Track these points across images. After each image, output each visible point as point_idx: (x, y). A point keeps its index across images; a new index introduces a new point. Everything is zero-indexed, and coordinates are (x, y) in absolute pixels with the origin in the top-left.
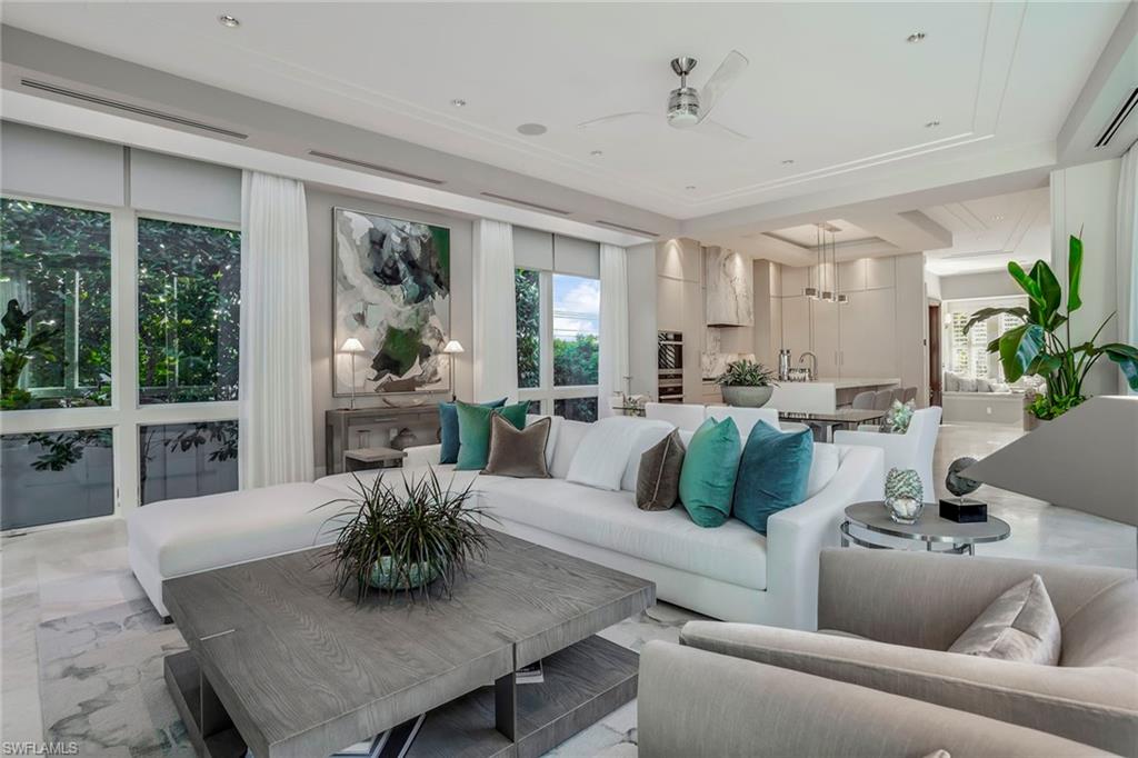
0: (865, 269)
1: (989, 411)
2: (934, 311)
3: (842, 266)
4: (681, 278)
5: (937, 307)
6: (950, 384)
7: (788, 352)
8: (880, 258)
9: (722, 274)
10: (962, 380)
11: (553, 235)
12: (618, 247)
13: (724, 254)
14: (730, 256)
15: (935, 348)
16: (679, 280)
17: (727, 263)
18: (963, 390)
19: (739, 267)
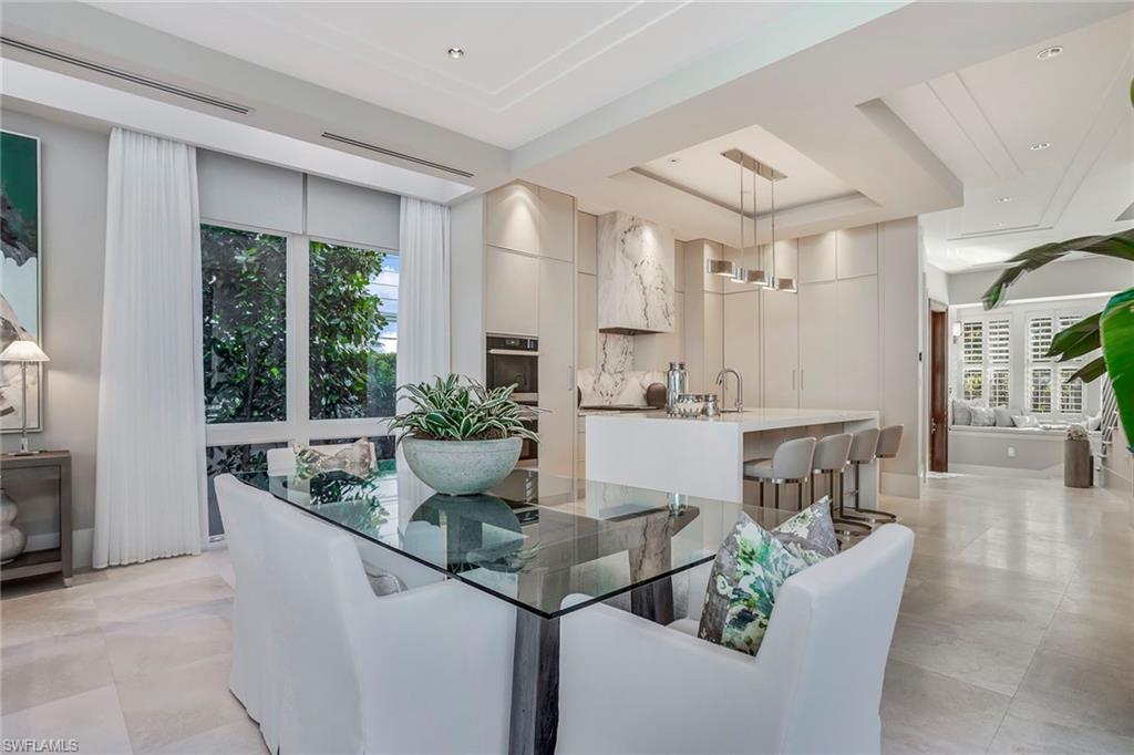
0: (836, 249)
1: (1011, 452)
2: (938, 319)
3: (805, 242)
4: (537, 253)
5: (943, 313)
6: (959, 416)
7: (682, 366)
8: (855, 230)
9: (619, 254)
10: (975, 412)
11: (305, 175)
12: (435, 204)
13: (622, 224)
14: (634, 228)
15: (938, 368)
16: (532, 256)
17: (629, 237)
18: (976, 424)
19: (648, 245)
